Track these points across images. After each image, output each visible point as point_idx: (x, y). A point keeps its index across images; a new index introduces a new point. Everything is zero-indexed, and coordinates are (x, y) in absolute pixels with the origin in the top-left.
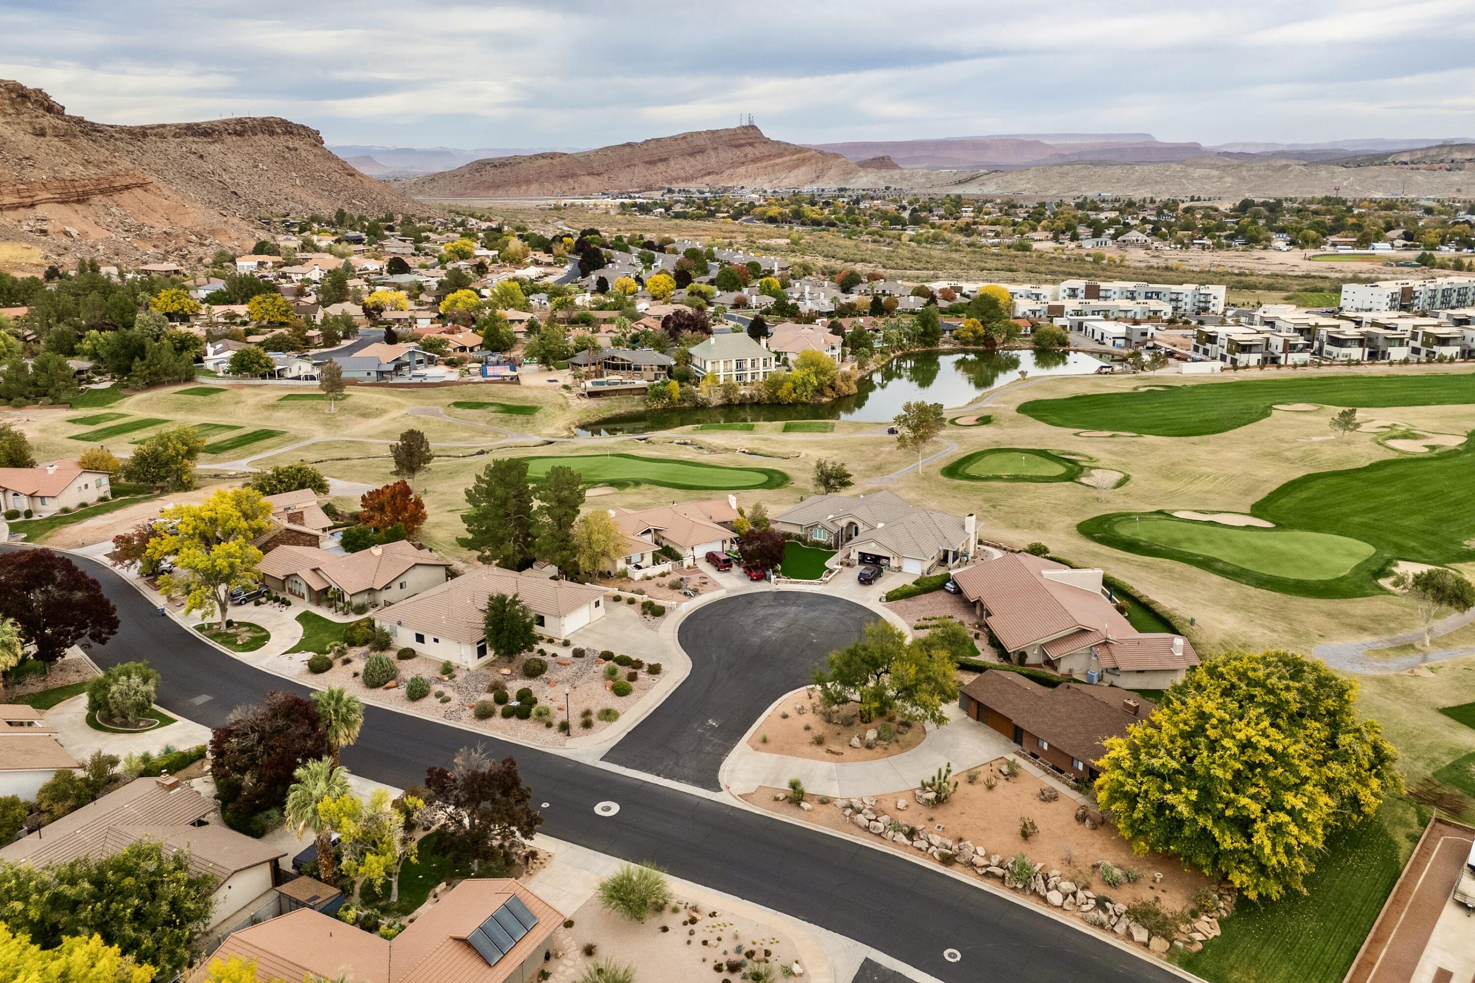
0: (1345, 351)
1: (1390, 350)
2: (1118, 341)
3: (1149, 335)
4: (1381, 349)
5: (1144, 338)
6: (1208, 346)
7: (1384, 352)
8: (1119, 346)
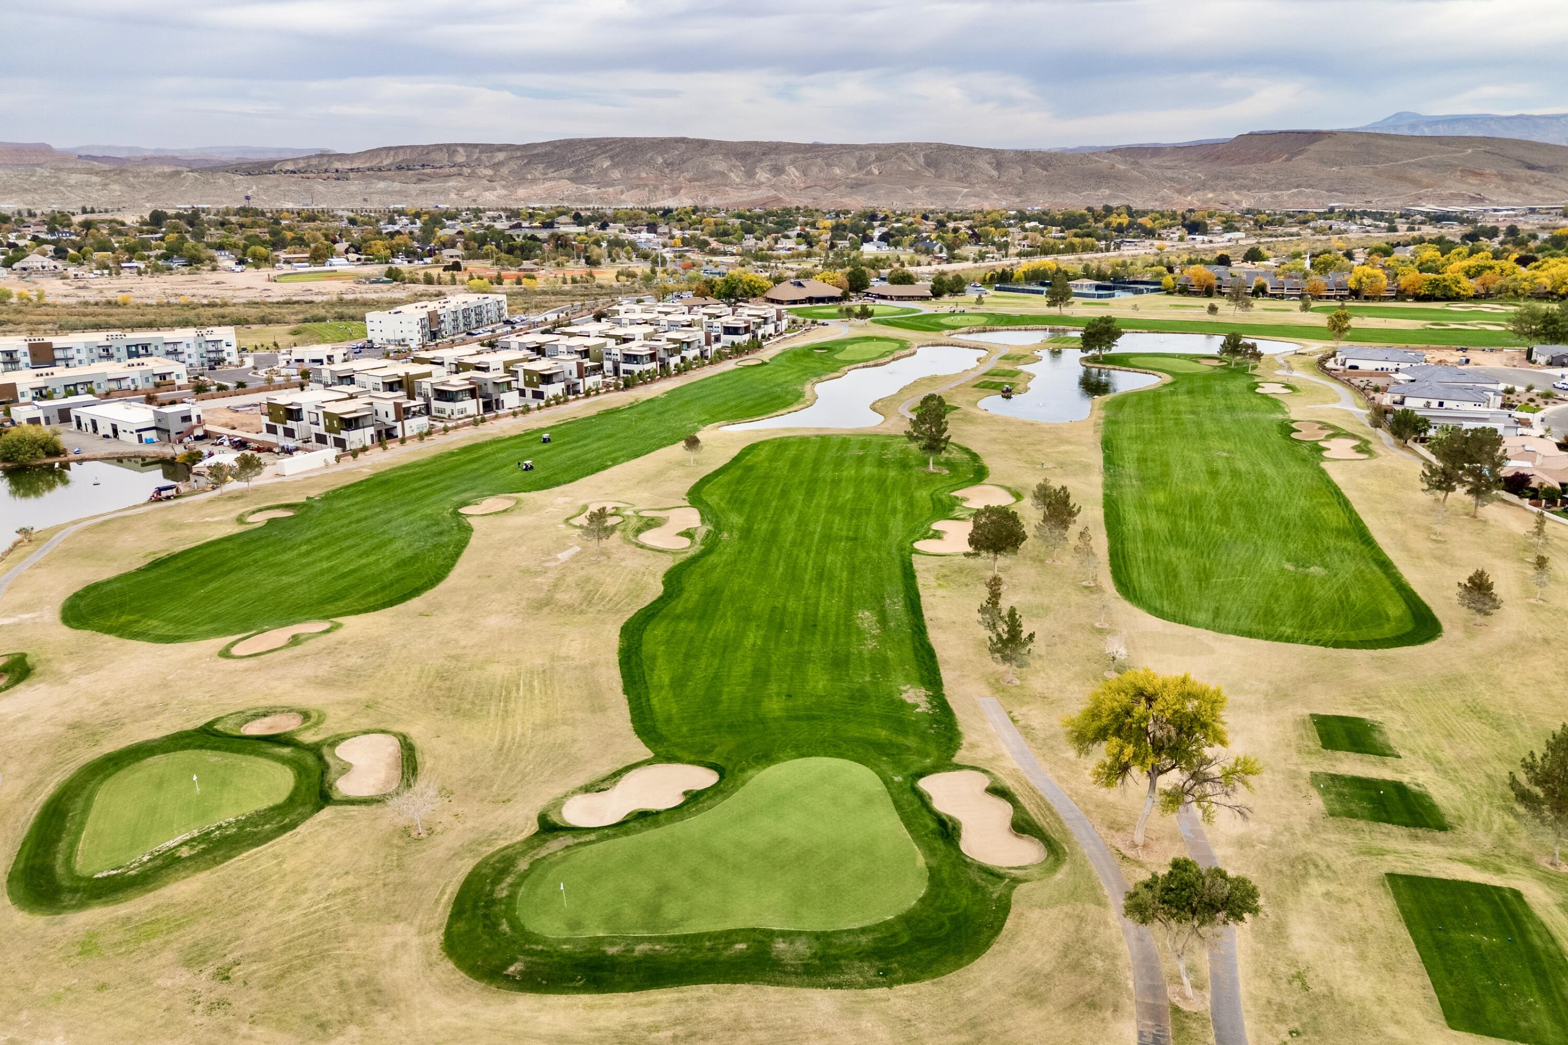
0: (459, 405)
1: (503, 397)
2: (146, 435)
3: (194, 420)
4: (494, 398)
5: (187, 425)
6: (290, 424)
7: (497, 400)
8: (150, 442)
